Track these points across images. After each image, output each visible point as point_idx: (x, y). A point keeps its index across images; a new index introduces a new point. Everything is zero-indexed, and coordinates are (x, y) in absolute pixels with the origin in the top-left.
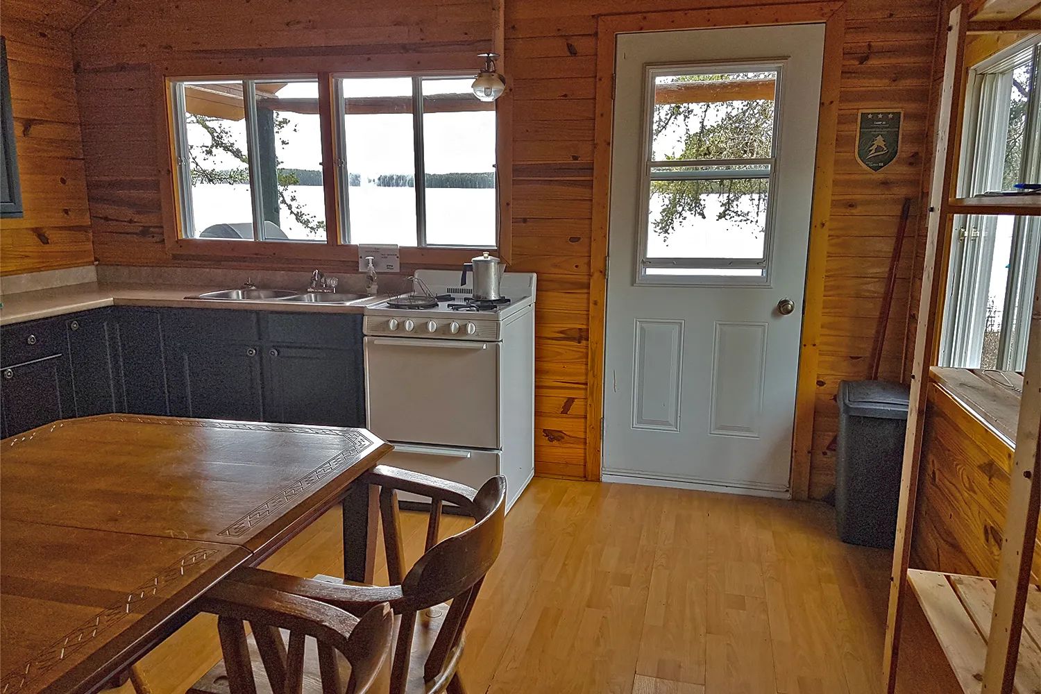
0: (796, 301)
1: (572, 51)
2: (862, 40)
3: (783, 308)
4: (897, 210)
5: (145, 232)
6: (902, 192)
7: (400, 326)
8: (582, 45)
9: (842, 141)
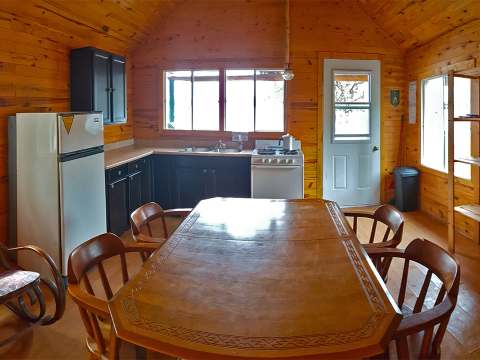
0: (378, 146)
1: (310, 63)
2: (390, 67)
3: (375, 149)
4: (400, 118)
5: (151, 127)
6: (401, 114)
7: (266, 161)
8: (313, 61)
9: (386, 97)
